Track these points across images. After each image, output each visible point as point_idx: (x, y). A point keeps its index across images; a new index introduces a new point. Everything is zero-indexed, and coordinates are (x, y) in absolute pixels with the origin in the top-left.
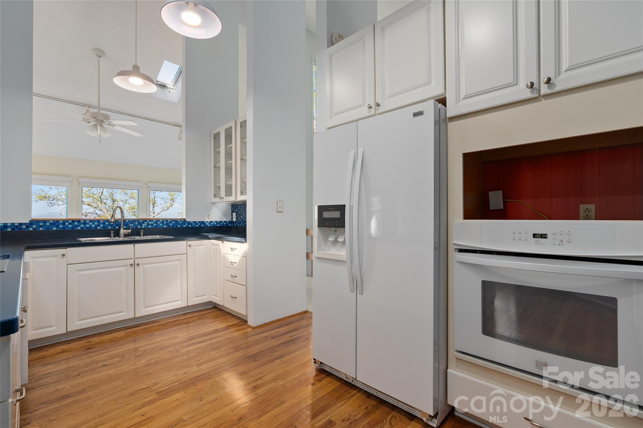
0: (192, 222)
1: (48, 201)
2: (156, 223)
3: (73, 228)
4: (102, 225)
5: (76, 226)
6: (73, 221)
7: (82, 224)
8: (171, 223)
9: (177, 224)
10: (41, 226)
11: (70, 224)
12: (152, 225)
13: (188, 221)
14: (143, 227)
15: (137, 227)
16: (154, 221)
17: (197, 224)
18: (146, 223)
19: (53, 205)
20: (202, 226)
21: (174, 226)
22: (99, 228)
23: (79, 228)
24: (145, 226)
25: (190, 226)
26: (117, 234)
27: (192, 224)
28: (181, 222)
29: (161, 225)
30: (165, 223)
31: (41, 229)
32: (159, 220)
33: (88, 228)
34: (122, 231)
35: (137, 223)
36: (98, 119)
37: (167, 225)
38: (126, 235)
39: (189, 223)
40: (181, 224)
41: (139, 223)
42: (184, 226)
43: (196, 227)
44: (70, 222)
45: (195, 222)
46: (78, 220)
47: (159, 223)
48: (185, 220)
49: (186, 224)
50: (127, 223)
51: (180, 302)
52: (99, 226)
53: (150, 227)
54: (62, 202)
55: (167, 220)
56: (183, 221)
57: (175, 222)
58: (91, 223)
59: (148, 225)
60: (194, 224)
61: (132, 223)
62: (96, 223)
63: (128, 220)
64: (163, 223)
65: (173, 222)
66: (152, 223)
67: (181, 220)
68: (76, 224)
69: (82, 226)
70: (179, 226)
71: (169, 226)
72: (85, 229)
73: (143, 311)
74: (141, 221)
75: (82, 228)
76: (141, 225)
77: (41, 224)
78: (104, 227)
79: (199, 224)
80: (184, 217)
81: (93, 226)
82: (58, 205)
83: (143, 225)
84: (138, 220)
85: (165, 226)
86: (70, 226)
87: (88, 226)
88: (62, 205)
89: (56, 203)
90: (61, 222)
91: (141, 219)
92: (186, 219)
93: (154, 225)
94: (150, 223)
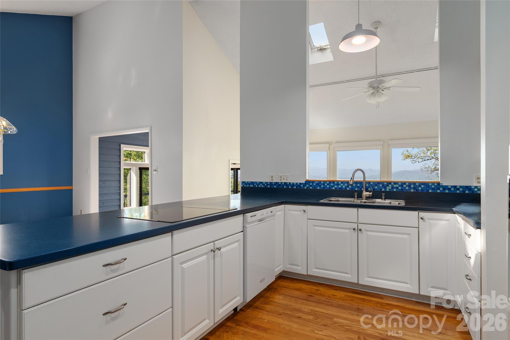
0: (450, 187)
1: (411, 159)
2: (402, 186)
3: (330, 188)
4: (350, 187)
5: (332, 186)
6: (330, 182)
7: (336, 185)
8: (421, 187)
9: (428, 188)
10: (311, 186)
11: (328, 184)
12: (397, 188)
13: (444, 185)
14: (388, 190)
15: (381, 189)
16: (400, 184)
17: (458, 189)
18: (390, 186)
19: (415, 162)
20: (467, 192)
21: (425, 191)
22: (348, 189)
23: (334, 188)
24: (389, 189)
25: (447, 191)
26: (360, 196)
27: (449, 189)
28: (433, 187)
29: (407, 188)
30: (412, 186)
31: (311, 188)
32: (405, 183)
33: (340, 188)
34: (365, 194)
35: (381, 185)
36: (374, 87)
37: (414, 188)
38: (367, 198)
39: (445, 188)
40: (433, 189)
41: (383, 185)
42: (438, 191)
43: (457, 193)
44: (328, 183)
45: (455, 187)
46: (333, 182)
47: (405, 186)
48: (439, 184)
49: (441, 189)
50: (370, 186)
51: (409, 286)
52: (348, 187)
53: (395, 190)
54: (421, 159)
55: (414, 183)
56: (436, 184)
57: (425, 186)
58: (342, 185)
59: (393, 188)
60: (452, 189)
61: (376, 185)
62: (346, 185)
63: (373, 182)
64: (409, 186)
65: (423, 186)
66: (397, 186)
67: (433, 183)
68: (332, 184)
69: (336, 186)
70: (430, 191)
71: (417, 190)
72: (338, 189)
73: (366, 281)
74: (385, 184)
75: (335, 188)
76: (385, 188)
77: (311, 184)
78: (352, 188)
79: (461, 189)
80: (439, 180)
81: (344, 187)
82: (419, 162)
83: (388, 188)
84: (382, 183)
85: (412, 191)
86: (328, 186)
87: (340, 187)
88: (421, 162)
89: (417, 160)
90: (322, 182)
91: (386, 181)
92: (441, 183)
93: (400, 188)
94: (395, 186)
